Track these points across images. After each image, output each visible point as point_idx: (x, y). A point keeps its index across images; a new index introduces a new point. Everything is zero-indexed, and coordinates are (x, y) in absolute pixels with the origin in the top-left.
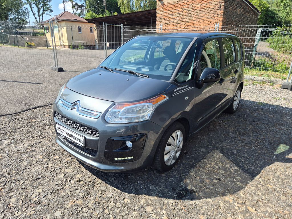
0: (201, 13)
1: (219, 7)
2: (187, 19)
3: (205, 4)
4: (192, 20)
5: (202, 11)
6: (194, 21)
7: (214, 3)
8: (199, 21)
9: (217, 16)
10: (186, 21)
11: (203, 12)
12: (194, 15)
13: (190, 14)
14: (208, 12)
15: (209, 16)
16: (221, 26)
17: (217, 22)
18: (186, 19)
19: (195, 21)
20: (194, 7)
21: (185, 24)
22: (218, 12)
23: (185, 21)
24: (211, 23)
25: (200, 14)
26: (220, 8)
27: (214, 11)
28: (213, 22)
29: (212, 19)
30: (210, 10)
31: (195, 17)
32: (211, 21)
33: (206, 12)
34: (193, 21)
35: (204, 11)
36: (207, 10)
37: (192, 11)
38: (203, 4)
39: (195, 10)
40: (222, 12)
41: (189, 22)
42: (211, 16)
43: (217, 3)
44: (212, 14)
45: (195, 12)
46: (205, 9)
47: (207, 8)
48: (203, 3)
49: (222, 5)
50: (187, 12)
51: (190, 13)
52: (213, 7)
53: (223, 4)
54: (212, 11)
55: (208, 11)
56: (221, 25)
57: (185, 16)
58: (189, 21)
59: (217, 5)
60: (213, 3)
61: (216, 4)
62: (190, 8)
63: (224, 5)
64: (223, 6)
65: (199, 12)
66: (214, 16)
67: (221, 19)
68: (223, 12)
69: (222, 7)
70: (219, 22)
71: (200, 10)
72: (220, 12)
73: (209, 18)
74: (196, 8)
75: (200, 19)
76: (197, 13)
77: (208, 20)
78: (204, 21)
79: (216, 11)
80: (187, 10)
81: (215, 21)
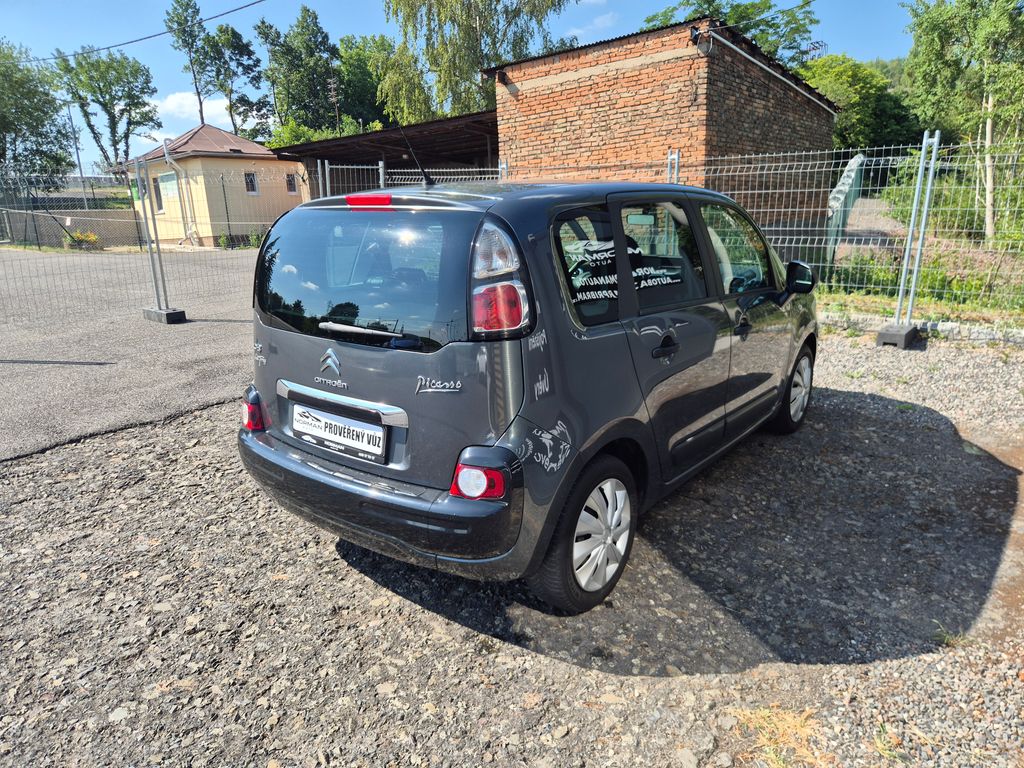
0: (638, 117)
1: (692, 97)
2: (596, 140)
3: (649, 90)
4: (611, 142)
5: (639, 112)
6: (617, 145)
7: (676, 85)
8: (632, 143)
9: (687, 125)
10: (594, 144)
11: (644, 116)
12: (618, 126)
13: (604, 124)
14: (658, 114)
15: (663, 128)
16: (703, 158)
17: (688, 144)
18: (592, 139)
19: (622, 144)
20: (614, 102)
21: (589, 154)
22: (690, 114)
23: (589, 144)
24: (669, 147)
25: (636, 123)
26: (695, 100)
27: (677, 110)
28: (677, 146)
29: (674, 137)
30: (665, 108)
31: (619, 131)
32: (669, 141)
33: (652, 115)
34: (613, 146)
35: (645, 111)
36: (655, 109)
37: (609, 112)
38: (642, 92)
39: (619, 111)
40: (703, 112)
41: (604, 147)
42: (671, 127)
43: (685, 86)
44: (673, 121)
45: (619, 115)
46: (650, 105)
47: (656, 104)
48: (642, 86)
49: (700, 91)
50: (595, 115)
51: (603, 119)
52: (675, 100)
53: (702, 90)
54: (671, 112)
55: (658, 111)
56: (704, 152)
57: (589, 131)
58: (602, 143)
59: (686, 93)
60: (673, 88)
61: (680, 90)
62: (604, 104)
63: (705, 91)
64: (704, 96)
65: (630, 114)
66: (680, 126)
67: (702, 134)
68: (705, 112)
69: (702, 99)
70: (696, 144)
71: (634, 108)
72: (695, 113)
73: (665, 133)
74: (621, 103)
75: (637, 137)
76: (624, 120)
77: (661, 138)
78: (650, 144)
79: (683, 110)
80: (594, 110)
81: (684, 141)
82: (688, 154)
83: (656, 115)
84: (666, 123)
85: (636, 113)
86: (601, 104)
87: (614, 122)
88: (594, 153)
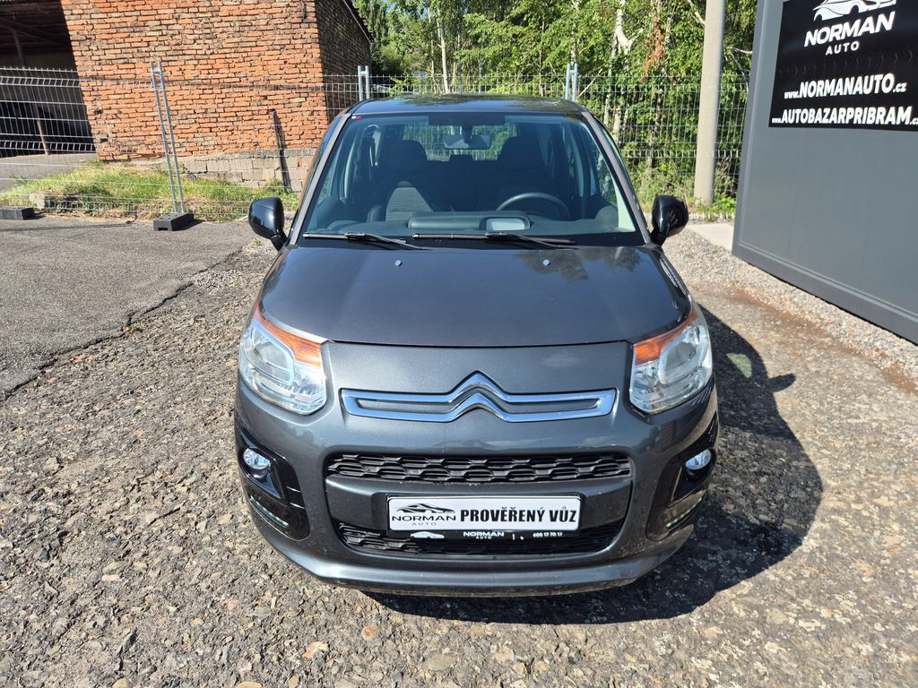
0: (246, 28)
1: (302, 14)
2: (201, 47)
4: (220, 51)
5: (247, 23)
6: (228, 56)
8: (245, 55)
9: (299, 41)
10: (199, 52)
11: (254, 28)
12: (225, 35)
13: (208, 31)
14: (269, 27)
15: (276, 42)
16: (321, 75)
17: (304, 60)
18: (195, 46)
19: (233, 55)
20: (216, 8)
21: (196, 62)
22: (302, 31)
23: (194, 52)
24: (285, 62)
25: (245, 34)
26: (305, 17)
27: (288, 26)
28: (292, 61)
29: (288, 52)
30: (274, 21)
31: (227, 41)
32: (284, 56)
33: (262, 28)
34: (223, 56)
35: (254, 23)
36: (265, 22)
37: (212, 20)
38: (247, 2)
39: (224, 19)
40: (313, 31)
41: (212, 57)
42: (284, 42)
44: (285, 37)
45: (224, 24)
46: (258, 17)
47: (265, 16)
49: (309, 9)
50: (195, 21)
51: (206, 26)
52: (284, 15)
53: (311, 8)
54: (281, 27)
55: (267, 24)
56: (320, 70)
57: (192, 37)
58: (208, 52)
59: (295, 9)
60: (280, 2)
61: (288, 6)
62: (205, 10)
63: (314, 9)
64: (314, 14)
65: (237, 24)
66: (293, 41)
67: (316, 52)
68: (316, 31)
69: (311, 17)
70: (311, 61)
71: (240, 18)
72: (307, 30)
73: (278, 47)
74: (224, 11)
75: (249, 49)
76: (231, 29)
77: (275, 52)
78: (264, 58)
79: (294, 26)
80: (193, 15)
81: (299, 58)
82: (306, 70)
83: (265, 28)
84: (280, 37)
85: (243, 23)
86: (201, 10)
87: (220, 30)
88: (201, 62)
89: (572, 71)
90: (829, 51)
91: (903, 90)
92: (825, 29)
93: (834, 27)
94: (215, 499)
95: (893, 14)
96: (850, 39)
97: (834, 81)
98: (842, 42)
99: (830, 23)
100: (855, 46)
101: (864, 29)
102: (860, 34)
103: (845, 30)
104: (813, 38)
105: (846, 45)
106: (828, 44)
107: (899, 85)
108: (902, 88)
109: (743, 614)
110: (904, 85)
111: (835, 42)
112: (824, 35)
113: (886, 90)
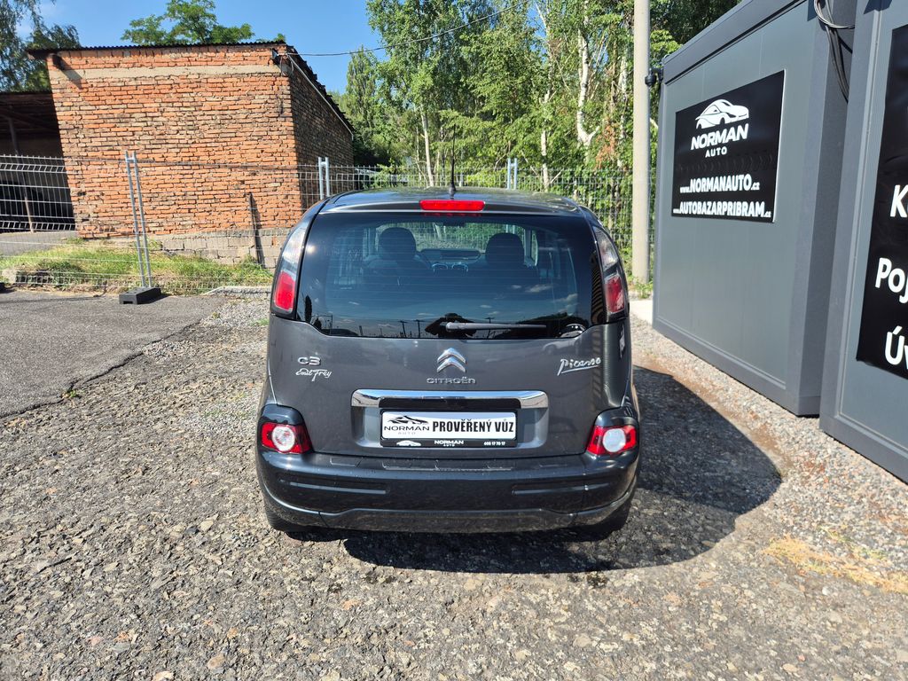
0: (227, 121)
1: (279, 109)
2: (183, 137)
3: (236, 98)
4: (201, 141)
5: (227, 117)
6: (208, 145)
7: (262, 97)
8: (224, 144)
9: (276, 133)
10: (181, 141)
11: (234, 121)
12: (206, 127)
13: (191, 123)
14: (248, 121)
15: (253, 133)
16: (296, 163)
17: (280, 150)
18: (178, 136)
19: (213, 145)
20: (199, 104)
21: (178, 150)
22: (278, 124)
23: (177, 141)
24: (262, 151)
25: (225, 126)
26: (282, 112)
27: (266, 119)
28: (268, 150)
29: (265, 142)
30: (253, 115)
31: (209, 132)
32: (261, 146)
33: (241, 121)
34: (204, 145)
35: (234, 117)
36: (243, 116)
37: (195, 113)
38: (228, 98)
39: (206, 113)
40: (289, 124)
41: (193, 146)
42: (261, 134)
43: (270, 98)
44: (263, 129)
45: (206, 117)
46: (238, 112)
47: (245, 111)
48: (227, 94)
49: (285, 105)
50: (179, 114)
51: (189, 118)
52: (262, 110)
53: (287, 104)
54: (259, 120)
55: (247, 118)
56: (295, 158)
57: (175, 128)
58: (190, 142)
59: (272, 105)
60: (260, 99)
61: (266, 102)
62: (188, 104)
63: (290, 106)
64: (290, 110)
65: (218, 117)
66: (270, 133)
67: (292, 142)
68: (292, 124)
69: (287, 112)
70: (287, 150)
71: (221, 112)
72: (283, 124)
73: (256, 138)
74: (206, 106)
75: (229, 139)
76: (213, 122)
77: (253, 142)
78: (242, 147)
79: (271, 120)
80: (177, 109)
81: (275, 147)
82: (281, 158)
83: (244, 121)
84: (256, 129)
85: (224, 117)
86: (185, 104)
87: (202, 122)
88: (183, 150)
89: (512, 165)
90: (708, 155)
91: (758, 188)
92: (704, 136)
93: (710, 134)
94: (107, 549)
95: (747, 125)
96: (720, 145)
97: (712, 179)
98: (715, 147)
99: (708, 131)
100: (724, 151)
101: (729, 137)
102: (727, 141)
103: (717, 138)
104: (696, 143)
105: (718, 149)
106: (706, 148)
107: (755, 184)
108: (756, 186)
109: (554, 639)
110: (758, 184)
111: (711, 148)
112: (703, 141)
113: (747, 188)
